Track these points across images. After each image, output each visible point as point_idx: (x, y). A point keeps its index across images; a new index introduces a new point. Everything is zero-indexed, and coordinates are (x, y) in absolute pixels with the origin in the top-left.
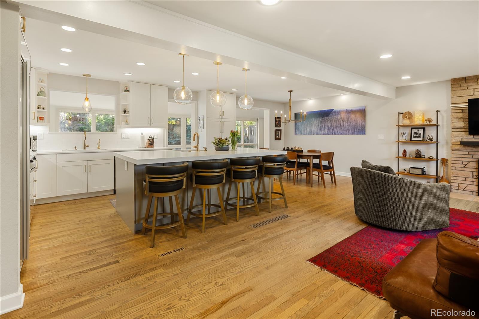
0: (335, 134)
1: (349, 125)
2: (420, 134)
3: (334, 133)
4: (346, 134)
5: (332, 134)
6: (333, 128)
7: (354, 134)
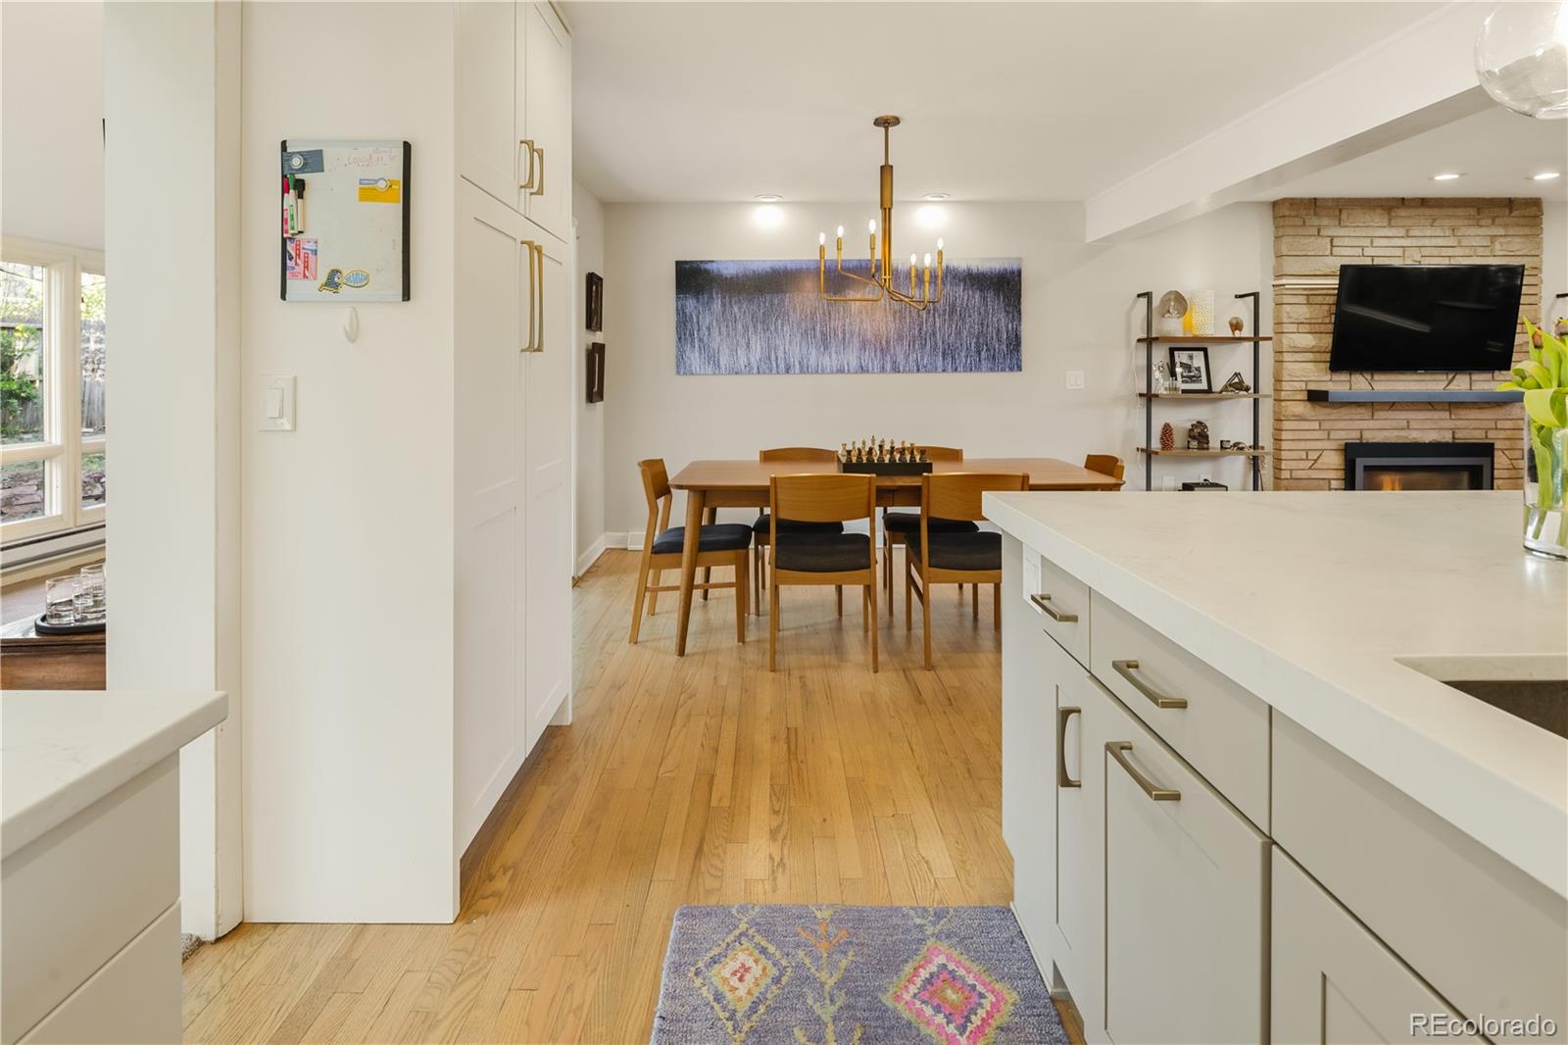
0: (895, 369)
1: (959, 333)
2: (1198, 369)
3: (888, 366)
4: (944, 371)
5: (883, 370)
6: (888, 342)
7: (979, 369)
